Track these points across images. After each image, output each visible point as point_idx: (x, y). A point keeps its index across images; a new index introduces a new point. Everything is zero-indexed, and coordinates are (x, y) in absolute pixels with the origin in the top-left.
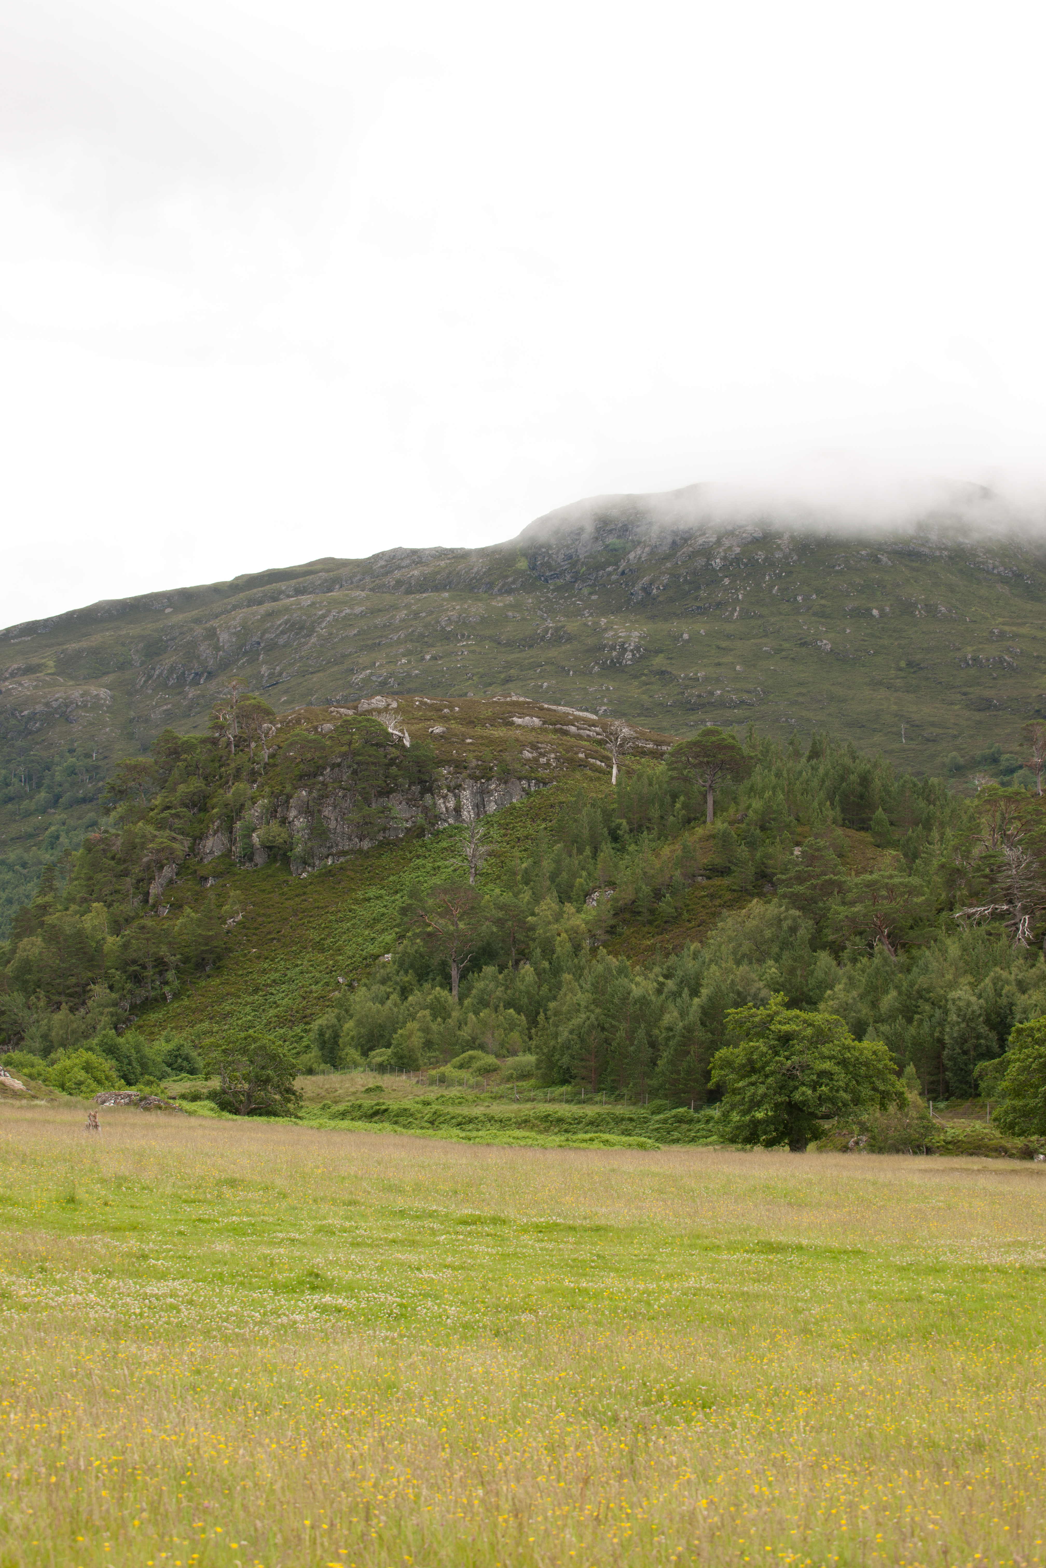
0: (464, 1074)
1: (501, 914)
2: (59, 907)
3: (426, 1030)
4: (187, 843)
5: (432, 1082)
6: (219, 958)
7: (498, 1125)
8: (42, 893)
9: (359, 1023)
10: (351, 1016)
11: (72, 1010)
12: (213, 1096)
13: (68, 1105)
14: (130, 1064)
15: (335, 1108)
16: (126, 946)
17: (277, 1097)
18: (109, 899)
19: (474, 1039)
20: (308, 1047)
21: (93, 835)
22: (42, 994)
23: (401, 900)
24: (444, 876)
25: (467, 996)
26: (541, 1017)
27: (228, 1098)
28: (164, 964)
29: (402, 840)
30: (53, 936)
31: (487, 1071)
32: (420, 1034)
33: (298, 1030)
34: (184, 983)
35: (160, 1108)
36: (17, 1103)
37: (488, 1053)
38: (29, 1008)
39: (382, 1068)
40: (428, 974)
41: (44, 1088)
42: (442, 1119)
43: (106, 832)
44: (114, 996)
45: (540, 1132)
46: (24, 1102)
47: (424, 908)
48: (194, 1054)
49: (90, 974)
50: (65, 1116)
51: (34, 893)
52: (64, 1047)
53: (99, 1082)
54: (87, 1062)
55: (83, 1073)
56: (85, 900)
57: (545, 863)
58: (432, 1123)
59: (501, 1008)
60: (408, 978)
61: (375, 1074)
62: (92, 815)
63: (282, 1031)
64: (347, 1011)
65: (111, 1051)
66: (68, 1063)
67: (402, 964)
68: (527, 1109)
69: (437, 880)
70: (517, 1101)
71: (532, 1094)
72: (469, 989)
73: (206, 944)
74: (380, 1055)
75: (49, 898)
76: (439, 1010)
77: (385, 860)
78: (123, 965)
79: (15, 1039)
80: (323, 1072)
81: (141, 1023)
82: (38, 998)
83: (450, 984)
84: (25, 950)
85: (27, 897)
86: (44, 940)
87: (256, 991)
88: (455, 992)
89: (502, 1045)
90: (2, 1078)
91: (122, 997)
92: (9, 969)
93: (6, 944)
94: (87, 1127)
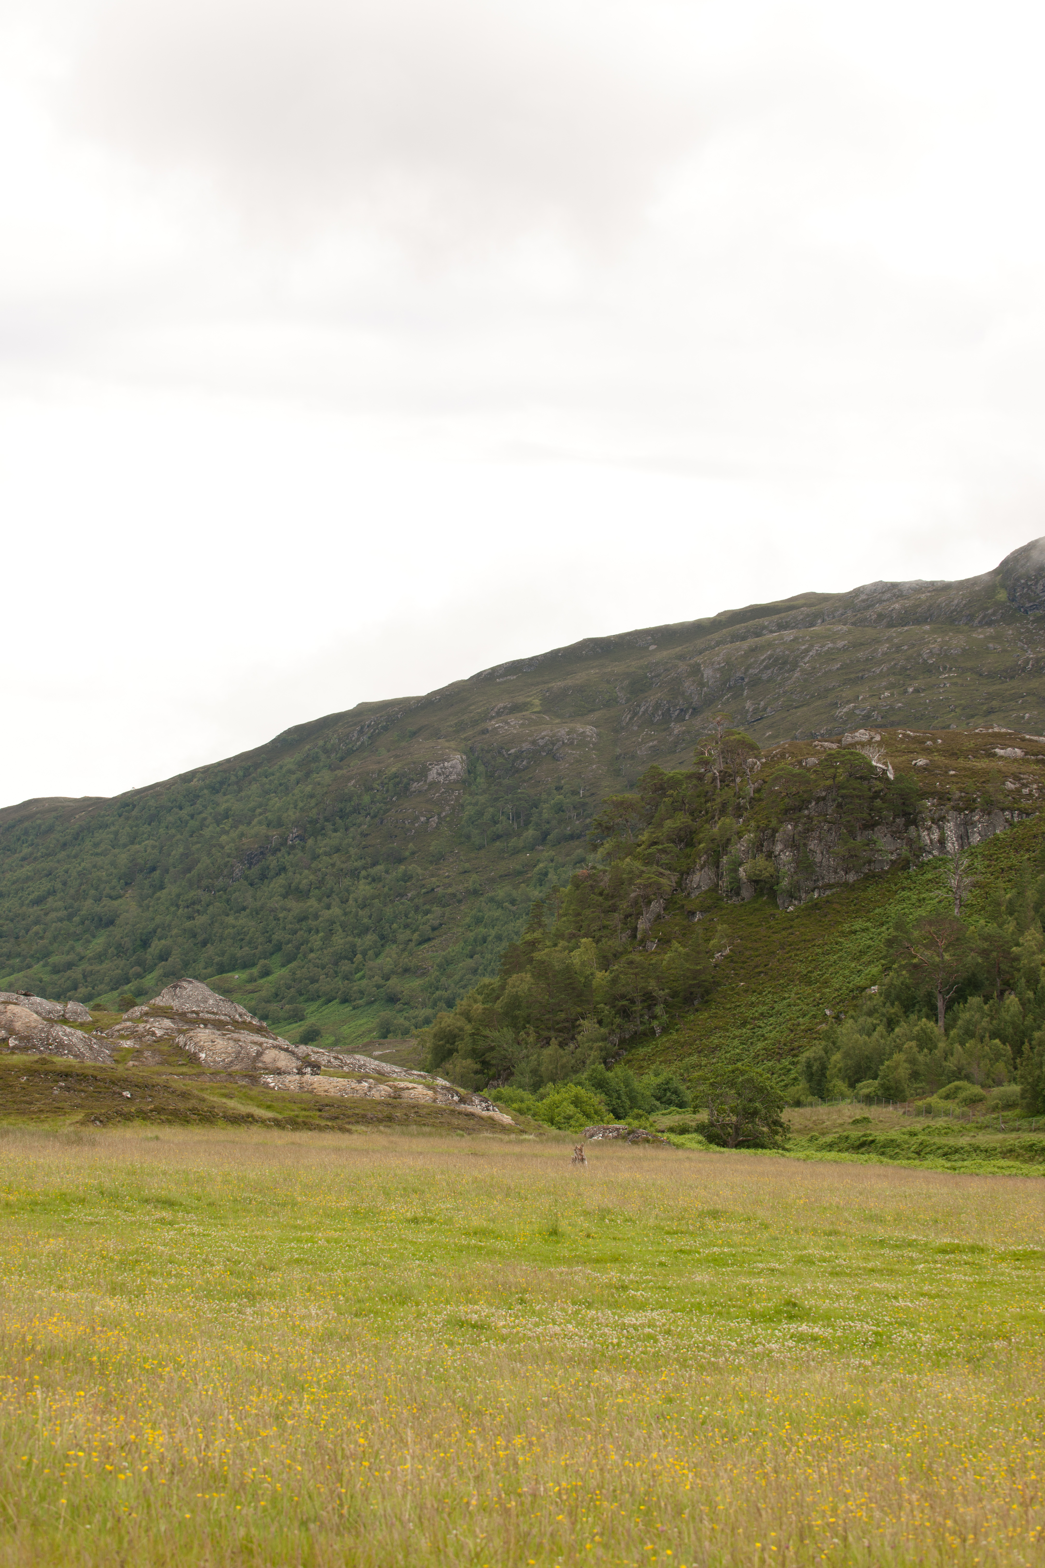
0: (950, 1105)
1: (986, 945)
2: (548, 943)
3: (912, 1061)
4: (675, 877)
5: (919, 1113)
6: (707, 992)
7: (983, 1155)
8: (531, 929)
9: (847, 1055)
10: (839, 1048)
11: (562, 1045)
12: (700, 1129)
13: (557, 1140)
14: (619, 1098)
15: (823, 1140)
16: (614, 981)
17: (765, 1129)
18: (598, 934)
19: (960, 1070)
20: (795, 1079)
21: (580, 872)
22: (531, 1030)
23: (887, 932)
24: (929, 908)
25: (953, 1027)
26: (1026, 1046)
27: (716, 1130)
28: (653, 998)
29: (887, 872)
30: (542, 972)
31: (973, 1101)
32: (906, 1065)
33: (785, 1062)
34: (672, 1017)
35: (648, 1141)
36: (506, 1138)
37: (973, 1083)
38: (519, 1044)
39: (869, 1100)
40: (914, 1005)
41: (533, 1122)
42: (928, 1149)
43: (594, 868)
44: (603, 1030)
45: (1025, 1161)
46: (513, 1136)
47: (909, 940)
48: (683, 1088)
49: (579, 1010)
50: (554, 1150)
51: (523, 930)
52: (554, 1081)
53: (588, 1116)
54: (576, 1097)
55: (572, 1107)
56: (573, 936)
57: (1029, 893)
58: (918, 1153)
59: (987, 1038)
60: (894, 1010)
61: (862, 1105)
62: (579, 851)
63: (770, 1064)
64: (834, 1043)
65: (600, 1085)
66: (557, 1097)
67: (888, 996)
68: (1011, 1139)
69: (922, 912)
70: (1002, 1130)
71: (1017, 1123)
72: (955, 1020)
73: (695, 978)
74: (867, 1087)
75: (537, 935)
76: (925, 1041)
77: (870, 892)
78: (613, 1000)
79: (504, 1075)
80: (811, 1104)
81: (630, 1057)
82: (528, 1034)
83: (936, 1015)
84: (514, 986)
85: (517, 933)
86: (533, 976)
87: (744, 1024)
88: (940, 1023)
89: (988, 1075)
90: (491, 1113)
91: (612, 1032)
92: (498, 1006)
93: (496, 981)
94: (574, 1160)
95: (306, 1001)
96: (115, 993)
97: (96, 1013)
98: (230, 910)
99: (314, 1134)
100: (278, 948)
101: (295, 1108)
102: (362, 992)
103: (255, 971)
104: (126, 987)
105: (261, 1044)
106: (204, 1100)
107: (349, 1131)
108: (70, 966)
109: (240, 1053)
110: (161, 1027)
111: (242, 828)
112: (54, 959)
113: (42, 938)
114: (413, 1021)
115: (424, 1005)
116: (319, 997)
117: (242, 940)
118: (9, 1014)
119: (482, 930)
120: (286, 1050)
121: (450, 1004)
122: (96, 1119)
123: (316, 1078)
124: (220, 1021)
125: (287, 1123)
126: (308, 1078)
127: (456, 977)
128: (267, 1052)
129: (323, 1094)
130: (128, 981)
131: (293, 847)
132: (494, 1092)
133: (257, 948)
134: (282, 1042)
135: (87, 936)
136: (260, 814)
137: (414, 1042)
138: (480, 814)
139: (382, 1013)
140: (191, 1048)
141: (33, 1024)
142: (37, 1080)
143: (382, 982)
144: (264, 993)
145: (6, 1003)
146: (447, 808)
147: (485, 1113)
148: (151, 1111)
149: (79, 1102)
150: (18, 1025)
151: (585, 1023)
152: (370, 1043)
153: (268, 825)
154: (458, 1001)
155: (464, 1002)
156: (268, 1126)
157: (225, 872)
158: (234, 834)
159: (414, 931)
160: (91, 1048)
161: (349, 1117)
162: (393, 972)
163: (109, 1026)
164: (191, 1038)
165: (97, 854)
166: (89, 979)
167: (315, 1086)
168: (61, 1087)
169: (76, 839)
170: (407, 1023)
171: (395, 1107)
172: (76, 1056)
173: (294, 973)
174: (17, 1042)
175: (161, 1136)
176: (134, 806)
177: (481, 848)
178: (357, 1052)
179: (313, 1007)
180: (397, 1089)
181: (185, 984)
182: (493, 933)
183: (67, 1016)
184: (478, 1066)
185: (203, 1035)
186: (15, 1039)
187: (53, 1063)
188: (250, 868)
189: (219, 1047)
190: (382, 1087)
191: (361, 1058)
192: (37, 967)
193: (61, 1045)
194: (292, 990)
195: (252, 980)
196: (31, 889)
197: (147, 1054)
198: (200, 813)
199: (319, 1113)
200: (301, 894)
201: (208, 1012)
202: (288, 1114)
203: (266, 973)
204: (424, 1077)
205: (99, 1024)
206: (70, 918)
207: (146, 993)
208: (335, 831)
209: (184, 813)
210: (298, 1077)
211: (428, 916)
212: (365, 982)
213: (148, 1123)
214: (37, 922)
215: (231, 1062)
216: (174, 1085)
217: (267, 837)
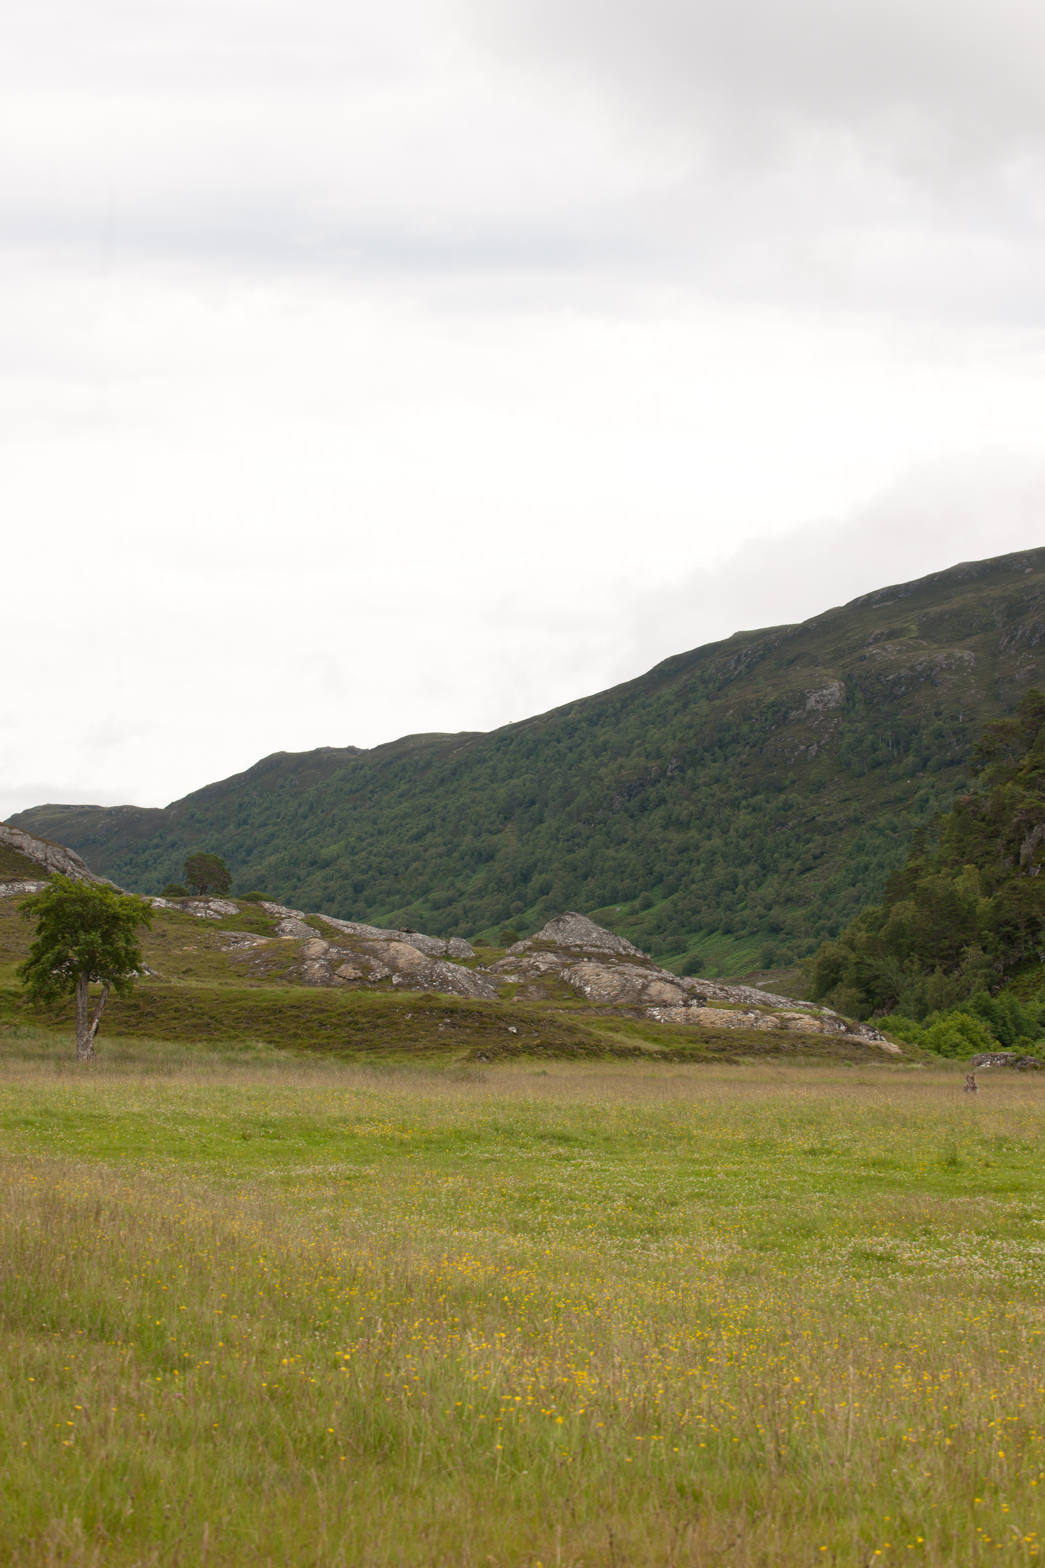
2: (931, 870)
8: (914, 856)
11: (946, 972)
13: (945, 1068)
14: (1004, 1025)
16: (998, 907)
18: (980, 860)
21: (963, 797)
22: (916, 957)
28: (1037, 924)
30: (926, 899)
35: (1036, 1068)
36: (894, 1067)
38: (903, 972)
41: (920, 1051)
43: (975, 793)
44: (988, 957)
46: (901, 1065)
49: (963, 936)
50: (942, 1079)
51: (905, 857)
52: (939, 1009)
53: (975, 1044)
54: (962, 1024)
55: (958, 1035)
56: (956, 863)
62: (961, 777)
65: (985, 1012)
66: (943, 1025)
75: (920, 862)
78: (997, 926)
79: (889, 1003)
81: (1015, 983)
82: (912, 962)
84: (898, 914)
85: (899, 861)
86: (916, 903)
90: (878, 1042)
91: (996, 958)
92: (882, 934)
93: (879, 909)
94: (966, 1089)
95: (688, 933)
96: (497, 928)
97: (479, 949)
98: (611, 842)
99: (702, 1066)
100: (660, 879)
101: (681, 1040)
102: (744, 923)
103: (636, 903)
104: (507, 922)
105: (646, 977)
106: (590, 1034)
107: (736, 1063)
108: (450, 901)
109: (625, 986)
110: (544, 961)
111: (620, 760)
112: (434, 895)
113: (421, 874)
114: (796, 951)
115: (807, 935)
116: (701, 928)
117: (623, 872)
118: (392, 952)
119: (863, 858)
120: (672, 982)
121: (833, 933)
122: (483, 1054)
123: (702, 1010)
124: (604, 954)
125: (674, 1055)
126: (694, 1010)
127: (839, 906)
128: (652, 984)
129: (709, 1025)
130: (509, 916)
131: (672, 778)
132: (879, 1021)
133: (638, 881)
134: (665, 973)
135: (467, 871)
136: (639, 746)
137: (798, 972)
138: (860, 741)
139: (765, 944)
140: (576, 981)
141: (417, 961)
142: (422, 1017)
143: (764, 912)
144: (646, 926)
145: (389, 940)
146: (827, 736)
147: (872, 1043)
148: (538, 1046)
149: (465, 1038)
150: (401, 962)
151: (969, 950)
152: (753, 974)
153: (647, 757)
154: (841, 930)
155: (848, 931)
156: (655, 1059)
157: (605, 805)
158: (613, 766)
159: (795, 861)
160: (476, 984)
161: (735, 1049)
162: (775, 902)
163: (492, 962)
164: (576, 972)
165: (476, 789)
166: (470, 915)
167: (701, 1018)
168: (446, 1024)
169: (454, 774)
170: (790, 953)
171: (782, 1038)
172: (460, 992)
173: (676, 905)
174: (400, 980)
175: (548, 1071)
176: (512, 740)
177: (861, 775)
178: (741, 983)
179: (696, 938)
180: (783, 1020)
181: (568, 918)
182: (875, 860)
183: (450, 952)
184: (863, 995)
185: (588, 968)
186: (399, 977)
187: (438, 999)
188: (629, 800)
189: (604, 980)
190: (769, 1018)
191: (747, 989)
192: (417, 904)
193: (445, 982)
194: (674, 922)
195: (633, 912)
196: (410, 825)
197: (532, 988)
198: (579, 746)
199: (705, 1045)
200: (682, 825)
201: (592, 946)
202: (674, 1046)
203: (648, 905)
204: (810, 1007)
205: (482, 960)
206: (449, 853)
207: (527, 928)
208: (715, 761)
209: (562, 746)
210: (684, 1009)
211: (810, 845)
212: (746, 912)
213: (535, 1058)
214: (416, 859)
215: (617, 995)
216: (560, 1019)
217: (646, 768)
